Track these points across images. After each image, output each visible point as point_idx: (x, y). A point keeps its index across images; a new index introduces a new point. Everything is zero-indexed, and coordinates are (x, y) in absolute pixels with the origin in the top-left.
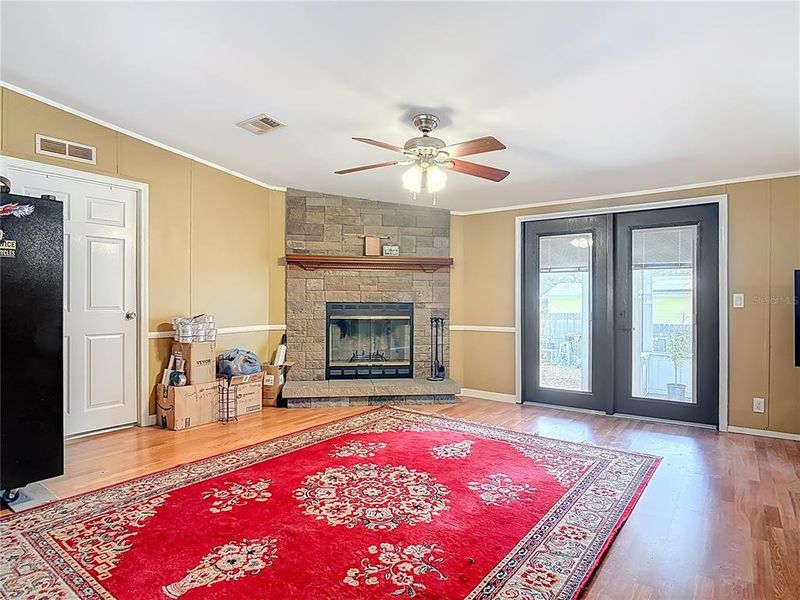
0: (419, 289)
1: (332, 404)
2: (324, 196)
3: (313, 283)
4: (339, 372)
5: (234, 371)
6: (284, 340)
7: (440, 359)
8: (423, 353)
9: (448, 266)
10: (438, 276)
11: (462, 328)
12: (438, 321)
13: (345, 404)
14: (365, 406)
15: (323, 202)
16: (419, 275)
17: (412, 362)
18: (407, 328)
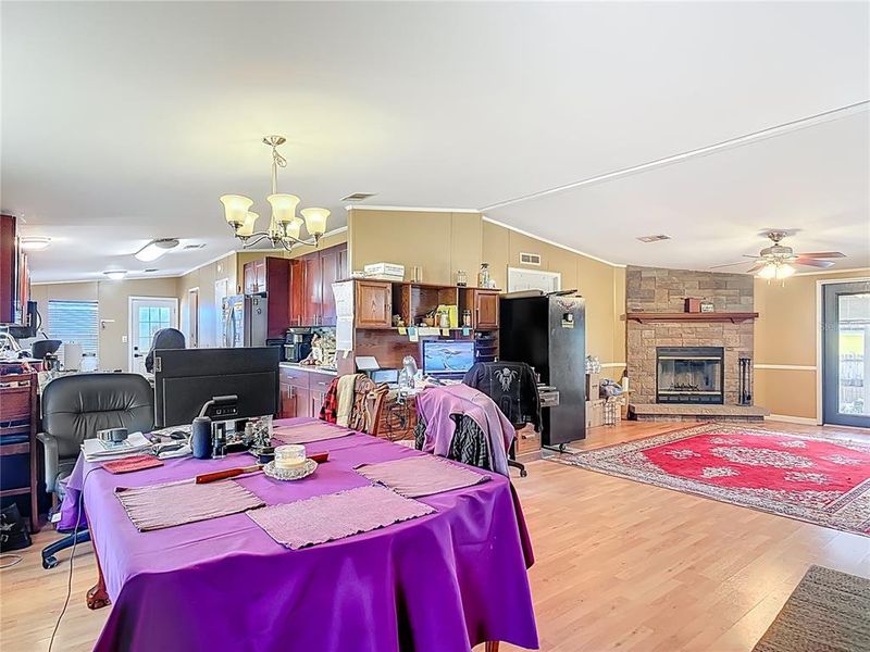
0: (729, 338)
1: (669, 419)
2: (657, 269)
3: (647, 333)
4: (665, 398)
5: (608, 394)
6: (625, 374)
7: (746, 389)
8: (732, 384)
9: (752, 318)
10: (744, 326)
11: (763, 366)
12: (744, 362)
13: (678, 420)
14: (693, 422)
15: (655, 274)
16: (729, 325)
17: (723, 392)
18: (718, 366)
